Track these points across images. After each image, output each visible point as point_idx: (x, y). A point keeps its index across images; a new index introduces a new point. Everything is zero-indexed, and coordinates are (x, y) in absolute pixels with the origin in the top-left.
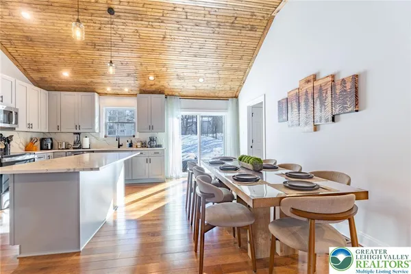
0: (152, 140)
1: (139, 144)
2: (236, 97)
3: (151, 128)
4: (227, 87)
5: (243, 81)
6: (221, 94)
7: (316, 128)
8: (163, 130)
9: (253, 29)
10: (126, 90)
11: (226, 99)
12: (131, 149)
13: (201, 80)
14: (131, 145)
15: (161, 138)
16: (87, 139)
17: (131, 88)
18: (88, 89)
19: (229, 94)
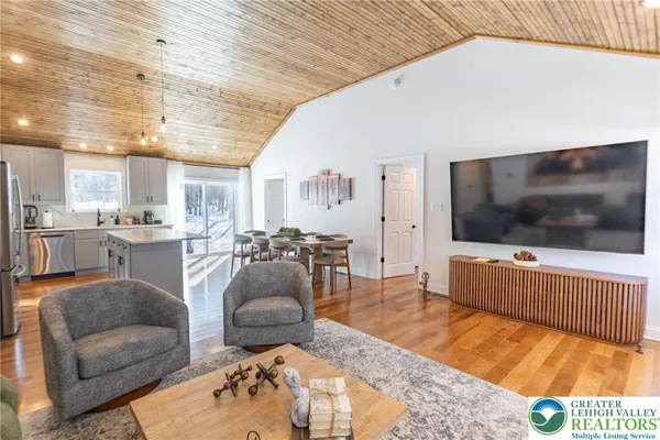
0: (147, 214)
1: (130, 220)
2: (248, 166)
3: (149, 200)
4: (241, 156)
5: (258, 152)
6: (232, 163)
7: (329, 207)
8: (164, 201)
9: (277, 113)
10: (111, 149)
11: (237, 167)
12: (117, 226)
13: (215, 147)
14: (117, 222)
15: (159, 211)
16: (49, 214)
17: (118, 148)
18: (51, 144)
19: (240, 163)
